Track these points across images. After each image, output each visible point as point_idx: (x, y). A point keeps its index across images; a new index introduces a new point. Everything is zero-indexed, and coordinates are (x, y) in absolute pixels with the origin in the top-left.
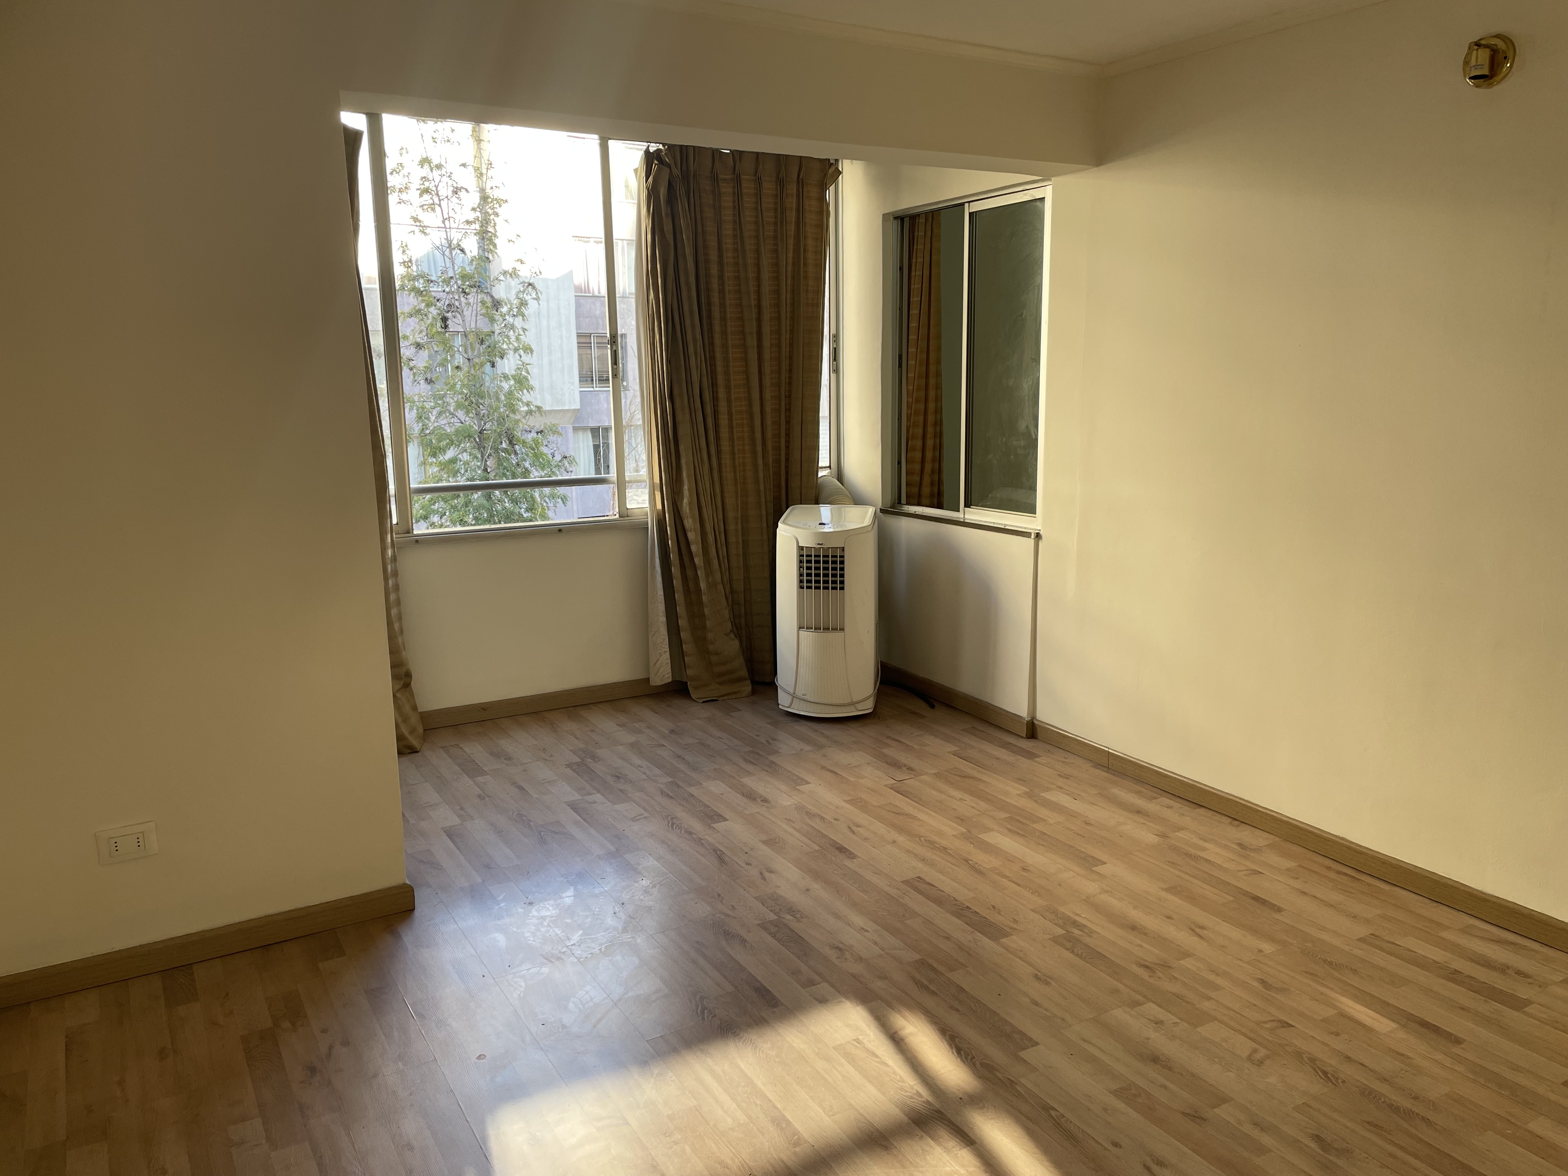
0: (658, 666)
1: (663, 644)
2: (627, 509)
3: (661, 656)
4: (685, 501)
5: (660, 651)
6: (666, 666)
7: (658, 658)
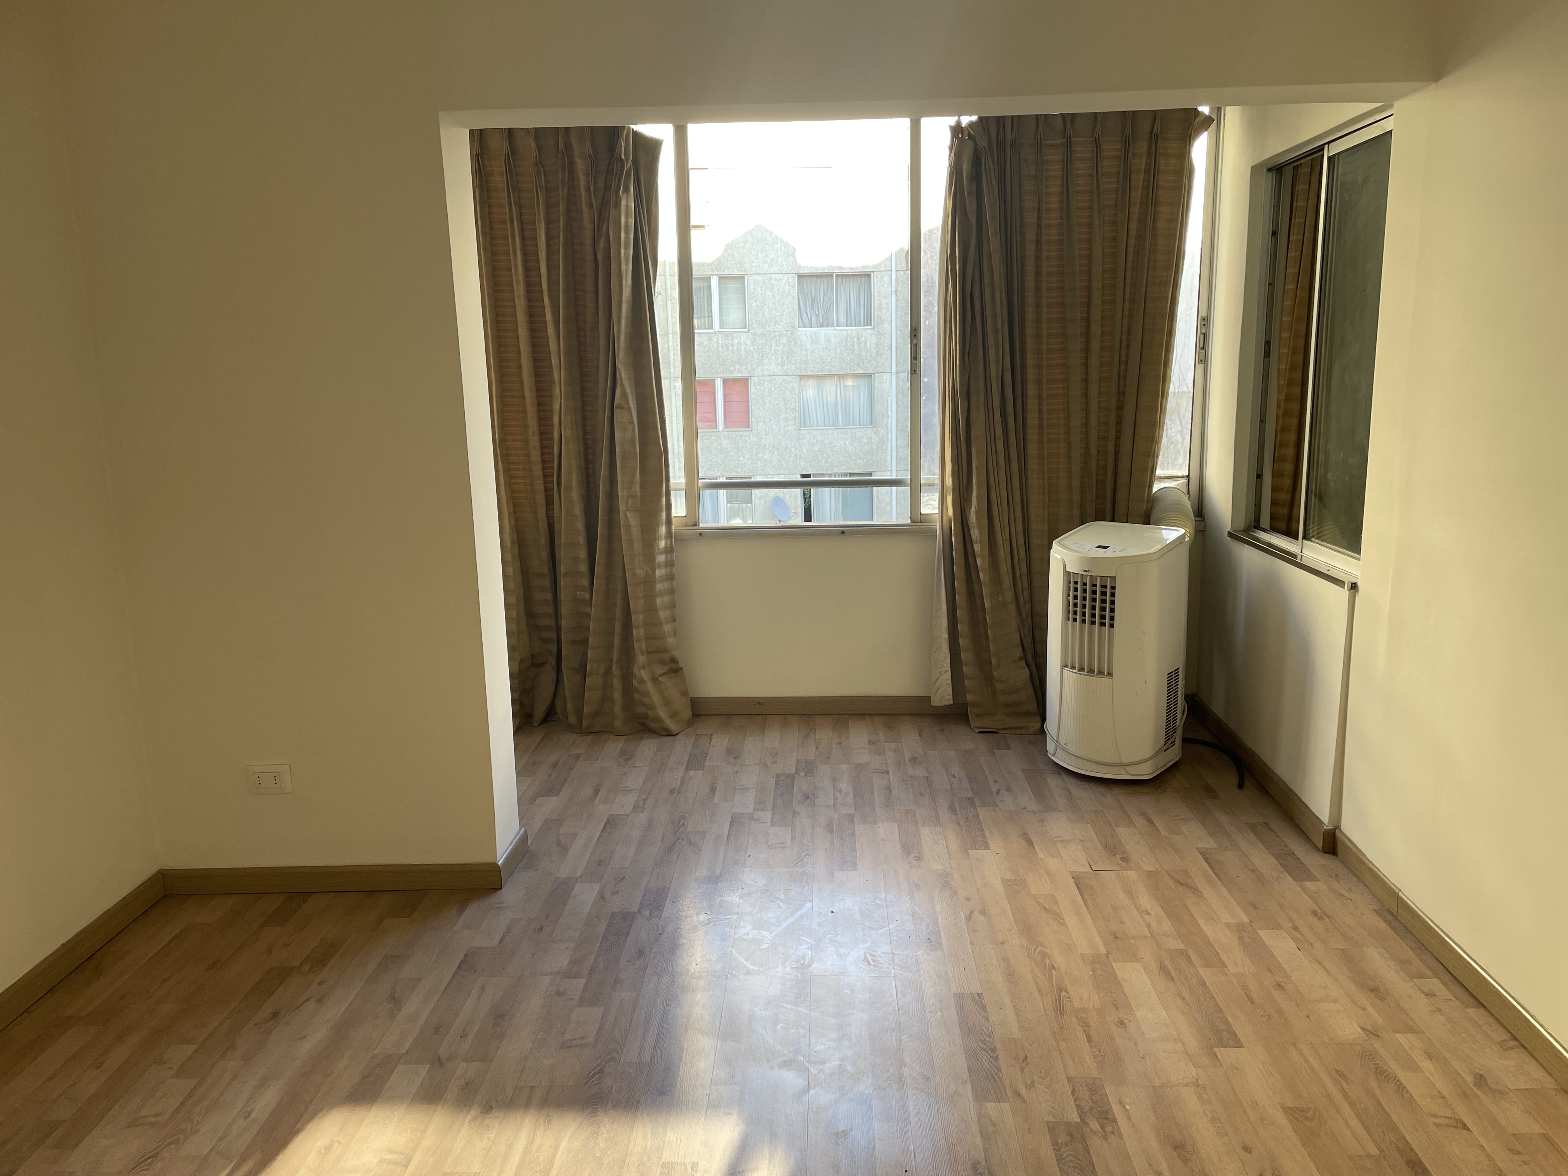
0: (938, 685)
1: (944, 663)
2: (921, 514)
3: (941, 675)
4: (973, 509)
5: (941, 670)
6: (947, 687)
7: (938, 677)
